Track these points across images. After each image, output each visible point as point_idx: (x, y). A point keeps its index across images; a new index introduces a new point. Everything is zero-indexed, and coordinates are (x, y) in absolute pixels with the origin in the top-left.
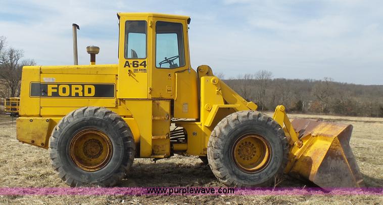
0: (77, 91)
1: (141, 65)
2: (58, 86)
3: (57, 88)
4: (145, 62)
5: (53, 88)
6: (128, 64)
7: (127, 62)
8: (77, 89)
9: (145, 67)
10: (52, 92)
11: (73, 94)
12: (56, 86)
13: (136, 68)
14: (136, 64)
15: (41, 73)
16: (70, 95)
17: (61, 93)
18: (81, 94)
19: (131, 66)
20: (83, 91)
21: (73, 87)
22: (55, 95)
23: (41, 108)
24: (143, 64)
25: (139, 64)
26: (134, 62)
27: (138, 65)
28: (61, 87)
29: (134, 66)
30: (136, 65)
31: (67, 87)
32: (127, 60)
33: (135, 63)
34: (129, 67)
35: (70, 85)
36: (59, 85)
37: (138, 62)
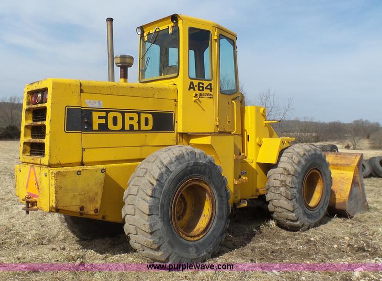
0: (131, 122)
1: (207, 88)
2: (107, 114)
3: (106, 118)
4: (210, 85)
5: (100, 117)
6: (193, 85)
7: (192, 83)
8: (131, 119)
9: (211, 91)
10: (99, 124)
11: (127, 128)
12: (104, 114)
13: (201, 92)
14: (201, 87)
15: (82, 91)
16: (123, 129)
17: (110, 125)
18: (136, 127)
19: (196, 88)
20: (139, 122)
21: (127, 116)
22: (103, 128)
23: (83, 150)
24: (209, 87)
25: (205, 86)
26: (199, 83)
27: (203, 87)
28: (111, 115)
29: (199, 90)
30: (201, 89)
31: (119, 116)
32: (192, 81)
33: (201, 85)
34: (194, 90)
35: (123, 113)
36: (107, 112)
37: (203, 84)
